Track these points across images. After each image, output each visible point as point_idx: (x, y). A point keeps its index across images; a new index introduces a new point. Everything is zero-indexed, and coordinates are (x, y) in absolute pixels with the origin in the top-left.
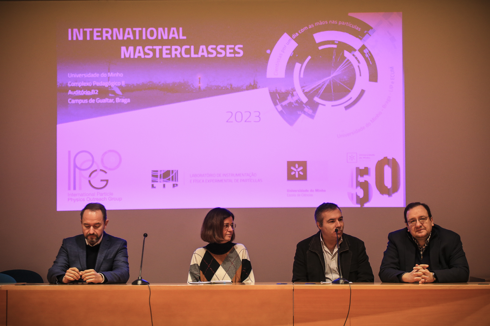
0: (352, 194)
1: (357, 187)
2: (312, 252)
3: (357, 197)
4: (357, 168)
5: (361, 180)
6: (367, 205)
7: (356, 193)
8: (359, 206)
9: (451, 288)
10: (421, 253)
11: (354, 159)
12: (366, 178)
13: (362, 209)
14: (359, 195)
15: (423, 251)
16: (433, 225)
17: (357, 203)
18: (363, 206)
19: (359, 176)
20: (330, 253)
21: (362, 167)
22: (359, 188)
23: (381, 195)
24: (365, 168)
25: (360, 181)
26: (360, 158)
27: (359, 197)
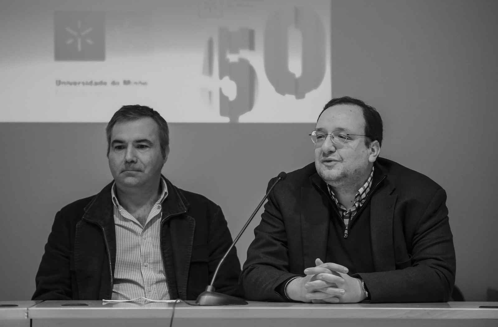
0: (211, 93)
1: (221, 77)
2: (88, 223)
3: (223, 98)
5: (233, 58)
6: (245, 118)
7: (220, 90)
8: (226, 120)
9: (412, 316)
10: (346, 222)
13: (234, 126)
14: (225, 93)
15: (349, 217)
16: (372, 159)
18: (238, 119)
19: (228, 52)
20: (138, 223)
22: (227, 78)
23: (278, 95)
27: (227, 98)
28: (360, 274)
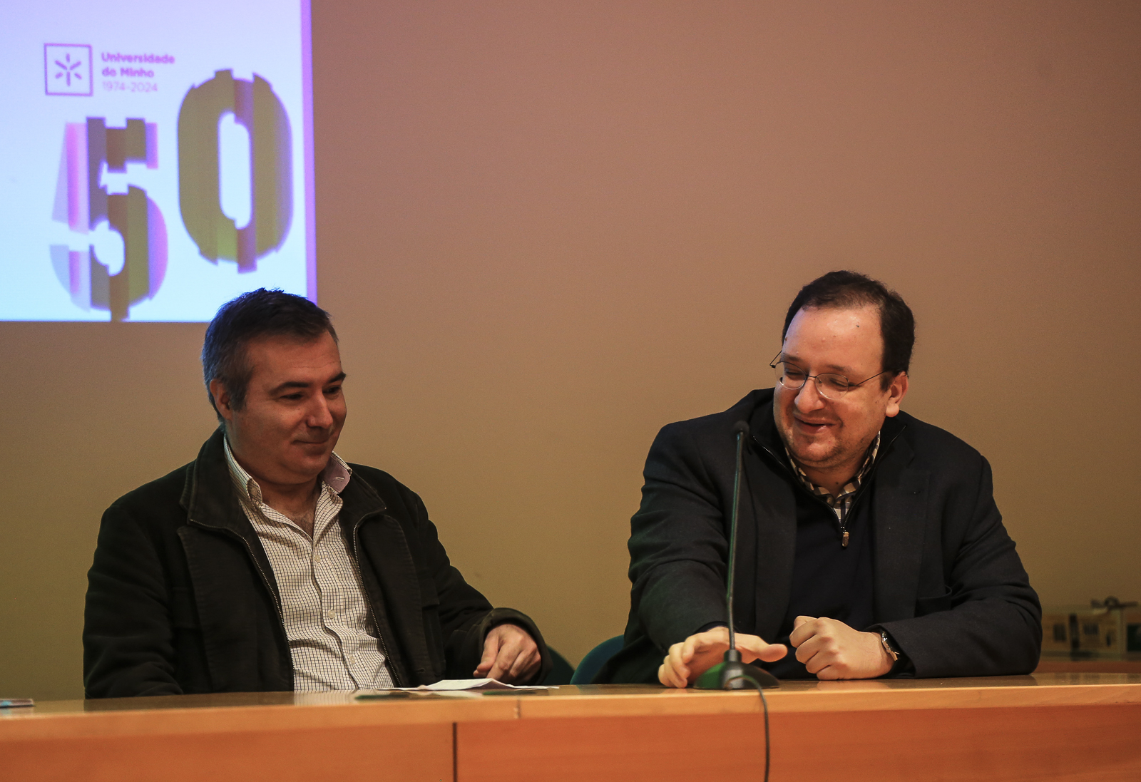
0: (73, 256)
1: (92, 224)
2: (205, 531)
3: (97, 268)
4: (95, 124)
5: (114, 182)
6: (140, 312)
7: (92, 249)
8: (104, 315)
11: (78, 76)
12: (136, 174)
13: (120, 330)
14: (102, 257)
16: (893, 410)
17: (96, 302)
18: (126, 314)
19: (105, 167)
20: (300, 529)
21: (116, 120)
22: (103, 225)
23: (204, 264)
24: (130, 121)
25: (110, 191)
26: (107, 72)
27: (105, 268)
28: (883, 625)
